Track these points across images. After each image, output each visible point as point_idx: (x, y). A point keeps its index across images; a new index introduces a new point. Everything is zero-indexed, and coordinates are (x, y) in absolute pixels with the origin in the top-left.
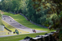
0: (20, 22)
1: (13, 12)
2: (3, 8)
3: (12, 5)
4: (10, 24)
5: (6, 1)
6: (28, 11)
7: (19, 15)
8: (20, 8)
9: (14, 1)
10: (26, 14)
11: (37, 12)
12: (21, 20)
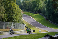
0: (39, 21)
1: (33, 12)
2: (23, 8)
3: (32, 5)
4: (30, 23)
5: (27, 2)
6: (47, 11)
7: (38, 14)
8: (39, 8)
9: (34, 1)
10: (45, 13)
11: (55, 12)
12: (41, 19)
